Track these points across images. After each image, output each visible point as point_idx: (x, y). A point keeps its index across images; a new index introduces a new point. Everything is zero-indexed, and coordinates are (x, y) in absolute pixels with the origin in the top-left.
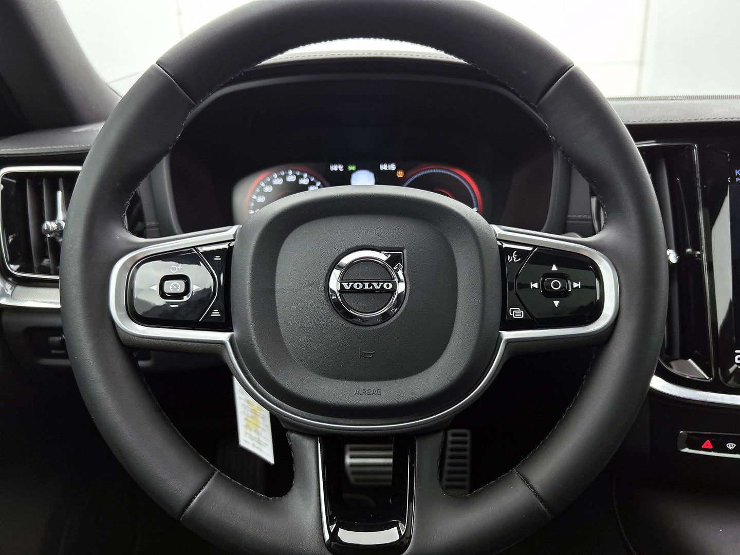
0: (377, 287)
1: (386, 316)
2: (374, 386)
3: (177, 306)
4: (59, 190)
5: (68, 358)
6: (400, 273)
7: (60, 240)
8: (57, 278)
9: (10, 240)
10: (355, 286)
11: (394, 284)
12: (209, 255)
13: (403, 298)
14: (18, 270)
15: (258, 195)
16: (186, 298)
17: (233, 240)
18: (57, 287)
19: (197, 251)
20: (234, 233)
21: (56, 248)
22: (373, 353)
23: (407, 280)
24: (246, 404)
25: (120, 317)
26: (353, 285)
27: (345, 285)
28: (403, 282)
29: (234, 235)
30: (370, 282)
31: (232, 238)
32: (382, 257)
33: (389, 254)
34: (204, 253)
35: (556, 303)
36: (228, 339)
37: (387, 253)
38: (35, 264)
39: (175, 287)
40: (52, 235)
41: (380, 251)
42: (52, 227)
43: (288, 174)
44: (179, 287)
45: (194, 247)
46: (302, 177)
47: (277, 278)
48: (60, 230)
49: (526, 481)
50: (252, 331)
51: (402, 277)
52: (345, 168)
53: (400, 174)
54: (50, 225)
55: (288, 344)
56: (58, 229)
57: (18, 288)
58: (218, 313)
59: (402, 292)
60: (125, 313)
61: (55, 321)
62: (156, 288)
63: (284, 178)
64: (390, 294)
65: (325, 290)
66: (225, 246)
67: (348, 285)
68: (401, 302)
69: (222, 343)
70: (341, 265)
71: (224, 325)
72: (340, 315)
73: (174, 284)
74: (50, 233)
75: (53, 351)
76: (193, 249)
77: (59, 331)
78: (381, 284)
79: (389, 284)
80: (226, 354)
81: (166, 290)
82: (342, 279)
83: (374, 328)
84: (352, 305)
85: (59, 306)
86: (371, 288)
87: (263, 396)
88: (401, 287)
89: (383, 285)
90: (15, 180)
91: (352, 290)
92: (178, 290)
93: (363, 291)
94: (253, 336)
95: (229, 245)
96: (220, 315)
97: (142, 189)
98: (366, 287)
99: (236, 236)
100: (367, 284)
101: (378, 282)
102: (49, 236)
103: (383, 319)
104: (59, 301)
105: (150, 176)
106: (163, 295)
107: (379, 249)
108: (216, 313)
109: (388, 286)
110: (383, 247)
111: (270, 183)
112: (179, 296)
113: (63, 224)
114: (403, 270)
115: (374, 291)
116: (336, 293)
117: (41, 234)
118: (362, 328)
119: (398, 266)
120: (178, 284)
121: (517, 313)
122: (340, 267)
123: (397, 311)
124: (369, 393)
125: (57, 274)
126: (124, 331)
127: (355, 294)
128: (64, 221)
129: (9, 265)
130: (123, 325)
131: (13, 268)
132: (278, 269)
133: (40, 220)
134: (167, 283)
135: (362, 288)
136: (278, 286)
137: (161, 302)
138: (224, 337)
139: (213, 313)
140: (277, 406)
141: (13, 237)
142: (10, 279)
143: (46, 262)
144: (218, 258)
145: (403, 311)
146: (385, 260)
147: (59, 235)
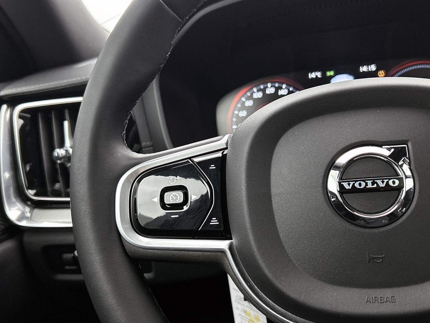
0: (382, 185)
1: (393, 217)
2: (387, 293)
3: (178, 216)
4: (66, 120)
5: (82, 273)
6: (406, 167)
7: (69, 165)
8: (68, 199)
9: (28, 169)
10: (357, 185)
11: (401, 180)
12: (205, 164)
13: (412, 195)
14: (36, 195)
15: (240, 110)
16: (185, 208)
17: (226, 148)
18: (68, 208)
19: (192, 161)
20: (226, 142)
21: (66, 173)
22: (383, 257)
23: (415, 175)
24: (243, 314)
25: (124, 229)
26: (354, 184)
27: (345, 185)
28: (410, 177)
30: (374, 180)
31: (225, 147)
32: (384, 152)
33: (392, 148)
34: (200, 163)
36: (228, 247)
37: (389, 147)
38: (49, 189)
39: (174, 198)
40: (62, 161)
41: (380, 146)
42: (61, 154)
43: (267, 87)
44: (178, 198)
45: (190, 158)
46: (281, 88)
47: (273, 182)
48: (68, 155)
50: (251, 237)
51: (408, 173)
52: (324, 74)
53: (382, 74)
54: (59, 152)
55: (289, 250)
56: (66, 155)
57: (36, 211)
58: (217, 221)
59: (411, 189)
60: (129, 225)
61: (69, 239)
62: (157, 200)
63: (264, 91)
64: (397, 192)
65: (324, 192)
66: (219, 154)
67: (349, 184)
68: (410, 200)
69: (222, 252)
70: (338, 165)
71: (222, 233)
72: (342, 217)
73: (173, 195)
74: (60, 159)
75: (67, 267)
76: (188, 160)
77: (71, 248)
78: (386, 181)
79: (395, 180)
80: (227, 262)
81: (166, 202)
83: (381, 229)
84: (354, 205)
85: (71, 225)
86: (375, 186)
87: (267, 306)
88: (409, 184)
89: (388, 182)
90: (30, 114)
91: (354, 190)
92: (177, 201)
93: (366, 190)
94: (253, 243)
95: (222, 153)
96: (218, 223)
97: (136, 112)
98: (370, 185)
99: (228, 145)
100: (369, 183)
101: (383, 179)
102: (59, 162)
103: (390, 220)
104: (71, 220)
105: (142, 98)
106: (164, 206)
107: (380, 144)
108: (214, 222)
109: (394, 182)
110: (384, 142)
111: (251, 98)
112: (179, 206)
113: (71, 151)
114: (410, 164)
115: (378, 189)
116: (336, 195)
117: (52, 161)
118: (368, 230)
119: (403, 161)
120: (177, 195)
122: (337, 168)
123: (406, 211)
124: (382, 301)
125: (67, 195)
126: (129, 243)
127: (357, 194)
128: (71, 147)
129: (27, 190)
130: (128, 238)
131: (31, 193)
132: (272, 173)
133: (51, 149)
134: (167, 195)
135: (365, 187)
136: (274, 190)
137: (162, 212)
138: (223, 245)
139: (212, 221)
140: (281, 316)
141: (30, 166)
142: (29, 203)
143: (57, 186)
144: (213, 167)
145: (414, 209)
146: (388, 155)
147: (67, 160)
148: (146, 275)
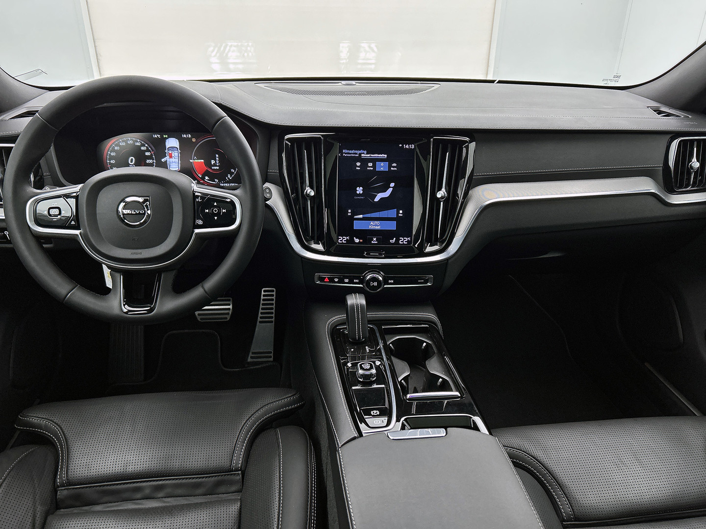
0: (138, 212)
1: (142, 224)
3: (56, 220)
16: (60, 217)
22: (138, 239)
23: (151, 209)
25: (32, 224)
29: (80, 190)
32: (141, 200)
35: (216, 218)
36: (79, 233)
37: (142, 198)
49: (203, 287)
50: (88, 229)
52: (162, 136)
53: (194, 140)
60: (34, 222)
61: (3, 225)
62: (47, 212)
65: (117, 214)
66: (75, 194)
67: (126, 212)
68: (148, 218)
69: (77, 235)
71: (76, 227)
73: (54, 211)
79: (143, 211)
80: (79, 239)
81: (51, 213)
82: (124, 208)
83: (137, 228)
85: (4, 218)
92: (56, 213)
94: (89, 232)
96: (75, 223)
100: (133, 211)
104: (4, 215)
106: (50, 215)
107: (139, 196)
110: (141, 196)
112: (56, 216)
114: (149, 205)
115: (136, 214)
120: (56, 211)
121: (200, 222)
123: (147, 222)
124: (137, 254)
126: (34, 230)
130: (33, 227)
134: (51, 210)
136: (98, 212)
137: (49, 218)
138: (77, 232)
139: (72, 223)
145: (150, 221)
148: (44, 246)
